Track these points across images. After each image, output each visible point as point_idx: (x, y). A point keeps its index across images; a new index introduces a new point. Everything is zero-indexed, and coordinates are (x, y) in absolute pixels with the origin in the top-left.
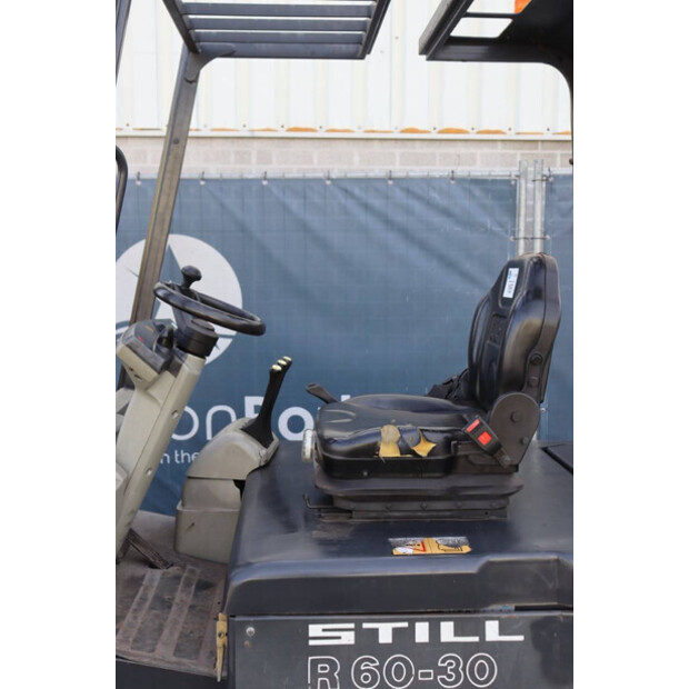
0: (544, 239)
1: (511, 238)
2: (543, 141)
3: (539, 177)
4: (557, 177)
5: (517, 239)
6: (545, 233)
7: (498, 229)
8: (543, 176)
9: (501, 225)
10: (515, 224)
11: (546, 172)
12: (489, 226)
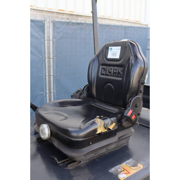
0: (53, 40)
1: (43, 40)
2: (45, 11)
3: (51, 21)
4: (56, 21)
5: (45, 40)
6: (53, 39)
7: (39, 37)
8: (52, 21)
9: (40, 36)
10: (44, 36)
11: (53, 20)
12: (36, 36)
